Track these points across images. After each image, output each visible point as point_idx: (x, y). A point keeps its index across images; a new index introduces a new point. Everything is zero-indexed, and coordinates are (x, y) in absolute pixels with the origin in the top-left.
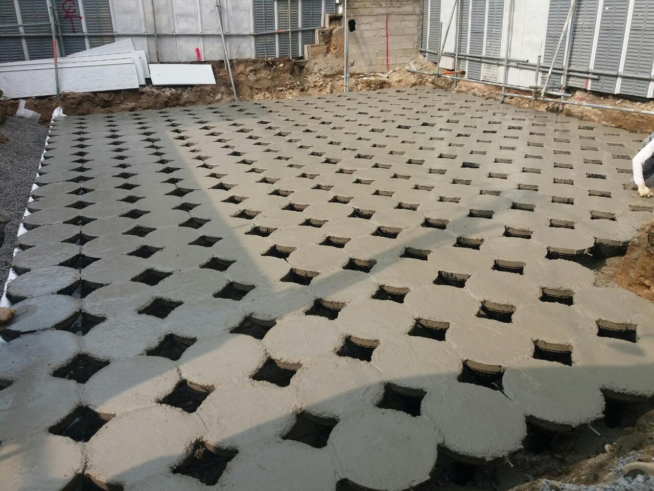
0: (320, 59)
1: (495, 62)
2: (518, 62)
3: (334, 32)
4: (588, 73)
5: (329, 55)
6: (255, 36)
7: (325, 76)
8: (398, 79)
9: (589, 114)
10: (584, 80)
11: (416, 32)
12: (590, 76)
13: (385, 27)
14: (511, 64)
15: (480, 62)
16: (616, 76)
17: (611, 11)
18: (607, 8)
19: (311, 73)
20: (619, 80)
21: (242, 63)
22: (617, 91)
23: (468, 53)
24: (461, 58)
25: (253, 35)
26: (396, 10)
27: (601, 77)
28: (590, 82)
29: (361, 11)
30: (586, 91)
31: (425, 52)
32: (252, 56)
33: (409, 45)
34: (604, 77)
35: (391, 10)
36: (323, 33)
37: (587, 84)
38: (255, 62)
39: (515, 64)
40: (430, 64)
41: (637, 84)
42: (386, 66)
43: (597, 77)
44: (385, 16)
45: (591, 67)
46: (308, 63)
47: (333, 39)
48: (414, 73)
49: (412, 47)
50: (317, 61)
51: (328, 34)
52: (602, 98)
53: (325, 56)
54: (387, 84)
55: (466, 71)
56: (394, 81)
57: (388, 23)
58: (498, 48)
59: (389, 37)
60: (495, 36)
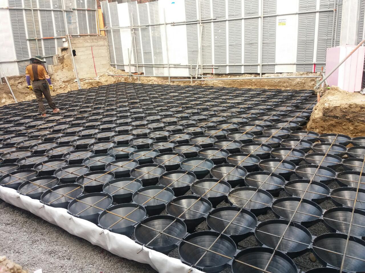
0: (59, 72)
1: (162, 66)
2: (175, 65)
3: (65, 57)
4: (212, 66)
5: (64, 70)
6: (18, 62)
7: (64, 82)
8: (105, 80)
9: (217, 84)
10: (211, 70)
11: (107, 55)
12: (214, 67)
13: (91, 53)
14: (171, 66)
15: (153, 67)
16: (226, 66)
17: (218, 38)
18: (216, 37)
19: (55, 81)
20: (228, 67)
21: (12, 78)
22: (227, 72)
23: (143, 63)
24: (140, 66)
25: (16, 62)
26: (96, 44)
27: (219, 67)
28: (214, 69)
29: (78, 45)
30: (212, 74)
31: (115, 65)
32: (18, 74)
33: (104, 62)
34: (220, 67)
35: (93, 44)
36: (59, 58)
37: (213, 71)
38: (20, 77)
39: (172, 66)
40: (120, 71)
41: (236, 68)
42: (95, 74)
43: (217, 67)
44: (91, 47)
45: (213, 64)
46: (53, 75)
47: (65, 61)
48: (112, 76)
49: (106, 63)
50: (58, 73)
51: (62, 58)
52: (220, 76)
53: (62, 70)
54: (100, 83)
55: (144, 72)
56: (103, 81)
57: (93, 51)
58: (162, 60)
59: (94, 58)
60: (159, 53)
